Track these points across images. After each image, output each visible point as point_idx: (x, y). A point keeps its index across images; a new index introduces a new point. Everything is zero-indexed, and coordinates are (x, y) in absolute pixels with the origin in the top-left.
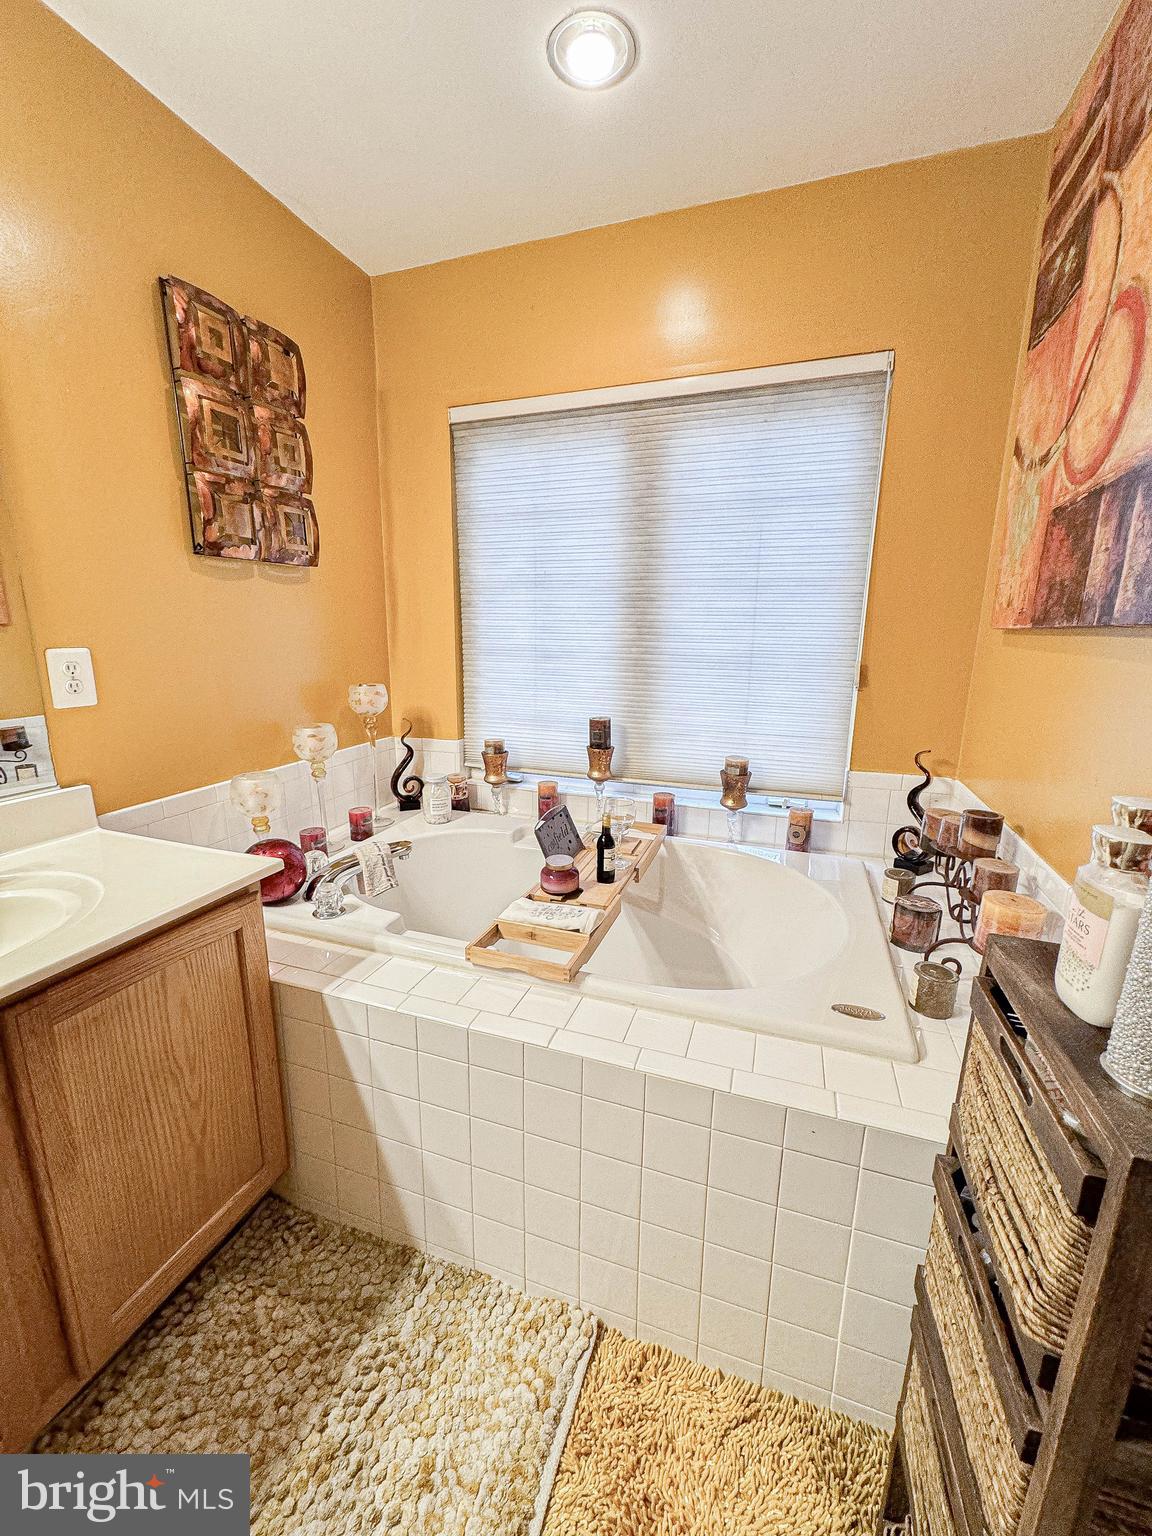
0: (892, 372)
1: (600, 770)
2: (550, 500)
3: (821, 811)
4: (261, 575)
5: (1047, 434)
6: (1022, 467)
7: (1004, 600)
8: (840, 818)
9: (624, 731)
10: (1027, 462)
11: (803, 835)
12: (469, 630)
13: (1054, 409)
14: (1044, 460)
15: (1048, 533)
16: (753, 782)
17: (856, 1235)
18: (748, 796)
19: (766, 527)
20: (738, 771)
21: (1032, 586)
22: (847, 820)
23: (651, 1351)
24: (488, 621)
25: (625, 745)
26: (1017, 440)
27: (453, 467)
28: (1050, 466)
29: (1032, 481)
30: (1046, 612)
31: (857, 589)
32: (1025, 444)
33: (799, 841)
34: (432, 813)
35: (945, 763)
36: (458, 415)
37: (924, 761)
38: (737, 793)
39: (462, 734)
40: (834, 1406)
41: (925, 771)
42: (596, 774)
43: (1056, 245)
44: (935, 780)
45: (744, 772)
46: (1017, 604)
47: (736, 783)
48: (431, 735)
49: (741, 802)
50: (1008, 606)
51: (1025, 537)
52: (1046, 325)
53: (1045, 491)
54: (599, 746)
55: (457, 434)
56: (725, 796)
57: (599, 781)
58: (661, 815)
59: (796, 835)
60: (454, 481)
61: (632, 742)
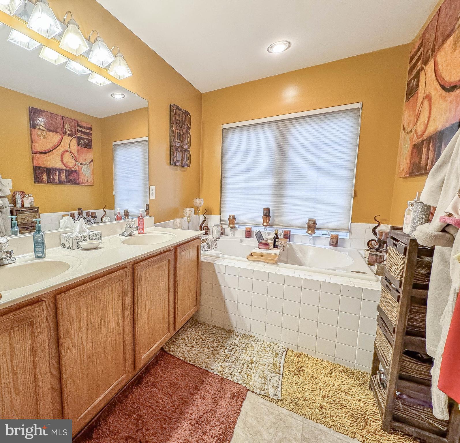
0: (362, 108)
1: (266, 223)
2: (251, 147)
3: (341, 235)
4: (180, 170)
5: (411, 125)
6: (405, 133)
7: (401, 169)
8: (348, 238)
9: (274, 212)
10: (406, 132)
11: (335, 242)
12: (224, 184)
13: (413, 119)
14: (411, 131)
15: (412, 151)
16: (317, 226)
17: (361, 317)
18: (316, 231)
19: (320, 152)
20: (313, 222)
21: (409, 165)
22: (350, 238)
23: (302, 354)
24: (230, 181)
25: (274, 216)
26: (404, 126)
27: (222, 140)
28: (412, 133)
29: (408, 137)
30: (412, 171)
31: (352, 168)
32: (406, 127)
33: (334, 244)
34: (216, 234)
35: (385, 220)
36: (225, 126)
37: (377, 219)
38: (312, 229)
39: (220, 214)
40: (356, 368)
41: (378, 222)
42: (265, 224)
43: (412, 77)
44: (381, 225)
45: (315, 222)
46: (405, 170)
47: (312, 227)
48: (211, 214)
49: (314, 232)
50: (403, 171)
51: (406, 152)
52: (410, 97)
53: (411, 139)
54: (266, 216)
55: (224, 131)
56: (308, 230)
57: (266, 226)
58: (286, 236)
59: (333, 242)
60: (222, 143)
61: (276, 215)
